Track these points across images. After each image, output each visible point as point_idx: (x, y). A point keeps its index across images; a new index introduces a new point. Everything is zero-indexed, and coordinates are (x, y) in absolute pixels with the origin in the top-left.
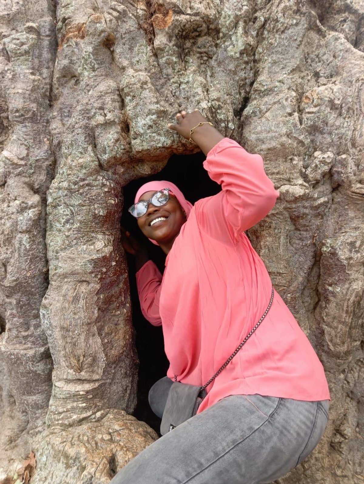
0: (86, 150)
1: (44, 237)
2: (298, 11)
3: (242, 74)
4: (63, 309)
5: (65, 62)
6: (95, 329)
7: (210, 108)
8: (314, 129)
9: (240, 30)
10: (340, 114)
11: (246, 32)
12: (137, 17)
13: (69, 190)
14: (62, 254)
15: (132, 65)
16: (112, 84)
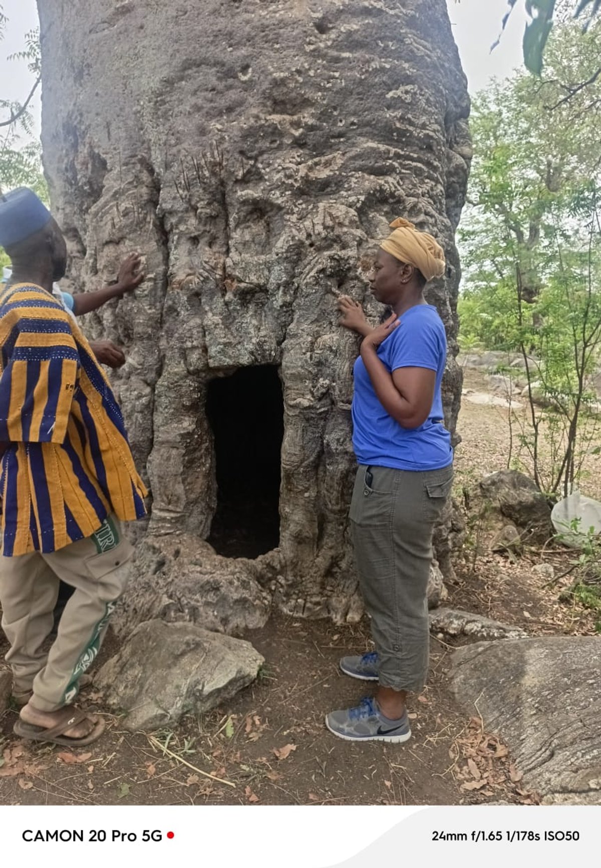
0: (180, 362)
1: (152, 415)
2: (317, 283)
3: (283, 319)
4: (160, 464)
5: (170, 303)
6: (180, 479)
7: (258, 343)
8: (319, 364)
9: (280, 293)
10: (336, 356)
11: (285, 293)
12: (216, 279)
13: (168, 387)
14: (162, 428)
15: (211, 310)
16: (198, 321)
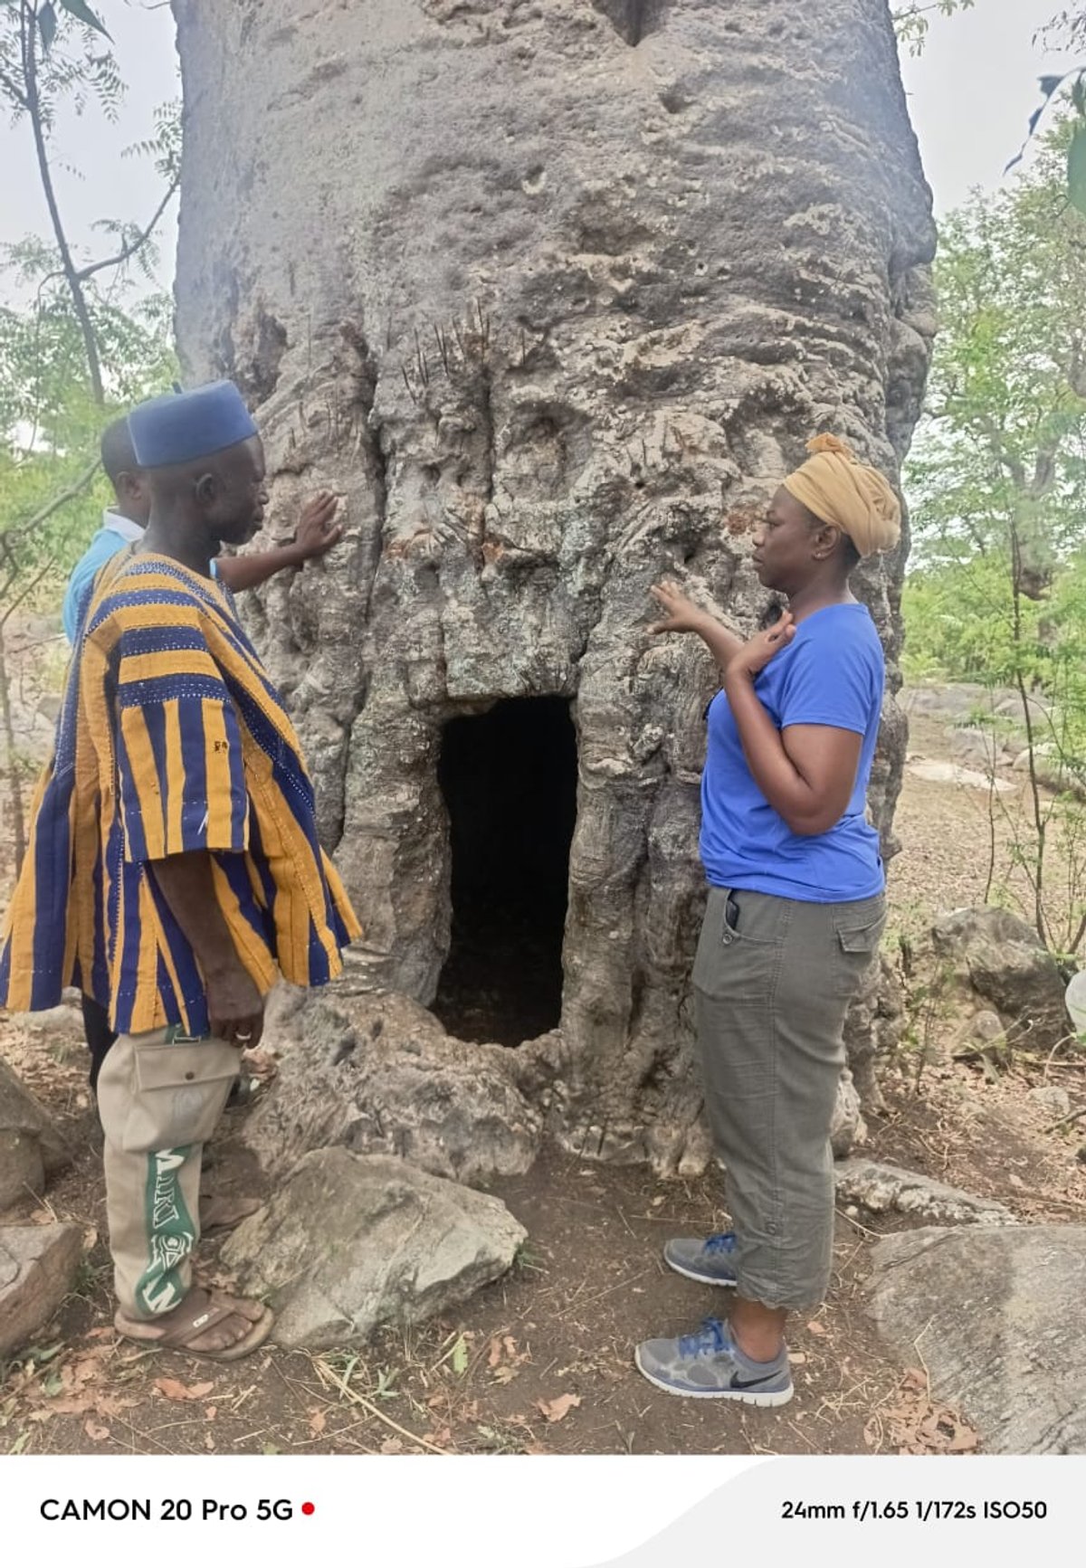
0: (396, 686)
1: (343, 777)
2: (648, 553)
3: (583, 615)
4: (353, 867)
5: (385, 580)
6: (387, 895)
7: (537, 658)
8: (645, 698)
9: (581, 568)
10: (676, 684)
11: (588, 570)
12: (466, 541)
13: (374, 729)
14: (360, 803)
15: (456, 595)
16: (433, 614)
